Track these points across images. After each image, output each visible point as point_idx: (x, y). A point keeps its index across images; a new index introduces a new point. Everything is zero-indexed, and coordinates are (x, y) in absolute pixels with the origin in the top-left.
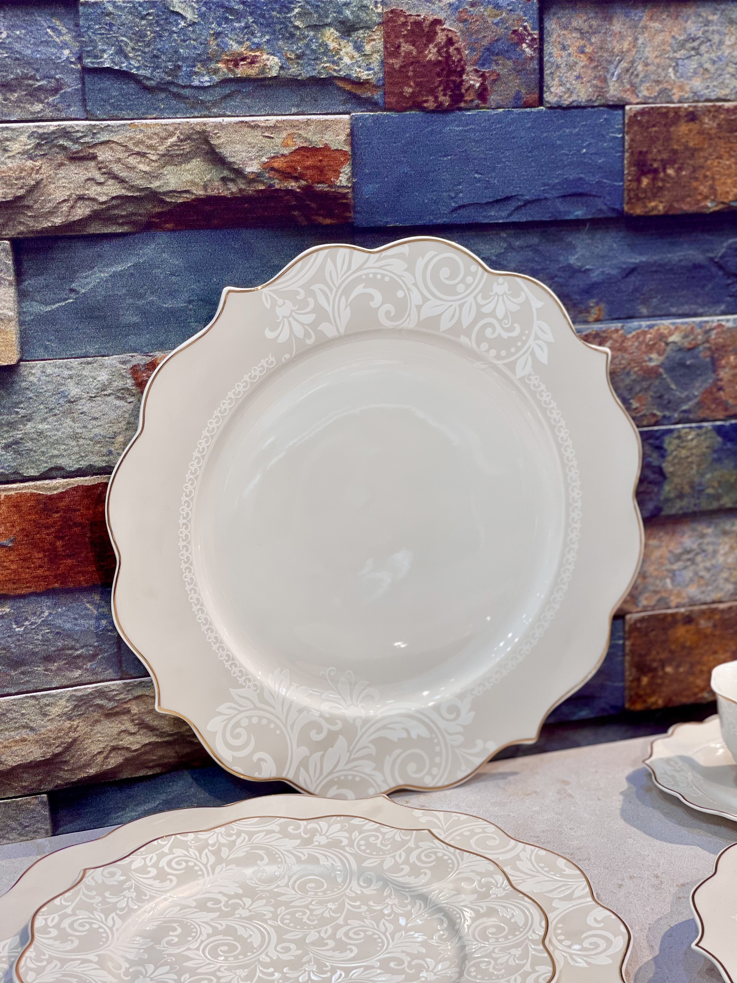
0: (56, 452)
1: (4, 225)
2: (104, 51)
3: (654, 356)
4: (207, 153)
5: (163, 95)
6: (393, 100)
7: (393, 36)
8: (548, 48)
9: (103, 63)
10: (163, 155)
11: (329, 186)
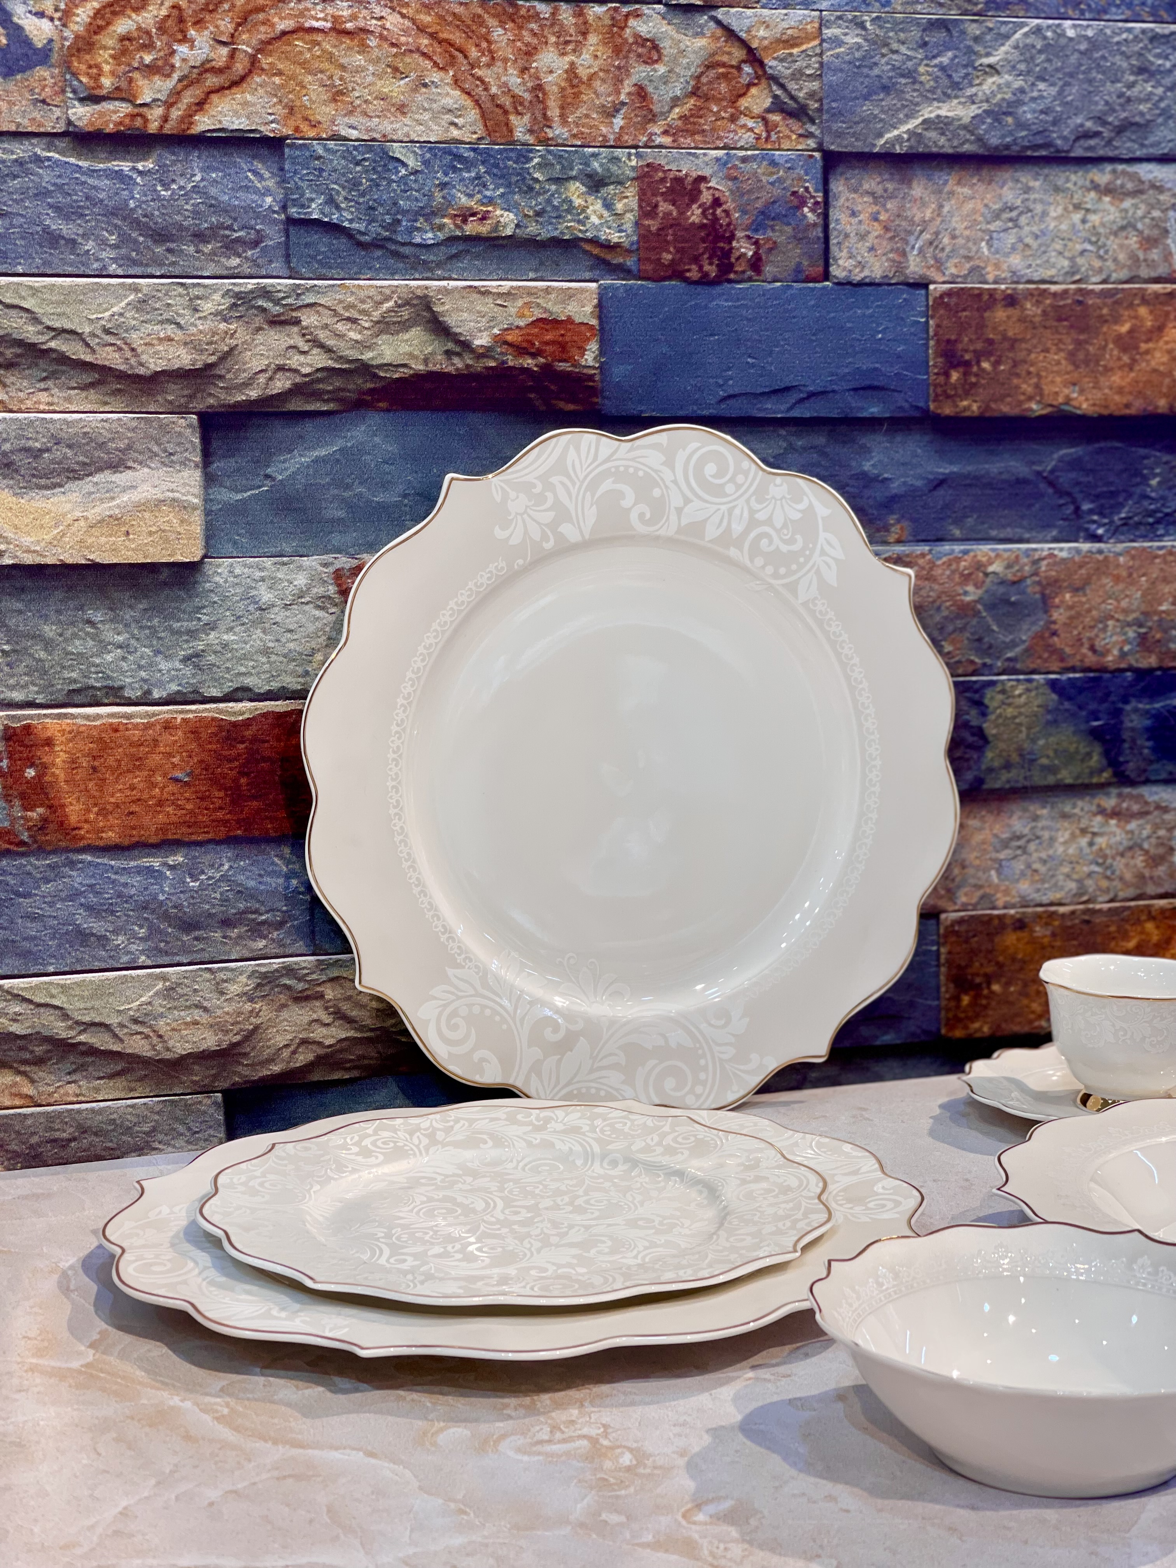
0: (243, 669)
1: (191, 397)
2: (312, 200)
3: (970, 588)
4: (428, 322)
5: (379, 253)
6: (649, 267)
7: (649, 193)
8: (834, 214)
9: (310, 213)
10: (378, 322)
11: (573, 365)
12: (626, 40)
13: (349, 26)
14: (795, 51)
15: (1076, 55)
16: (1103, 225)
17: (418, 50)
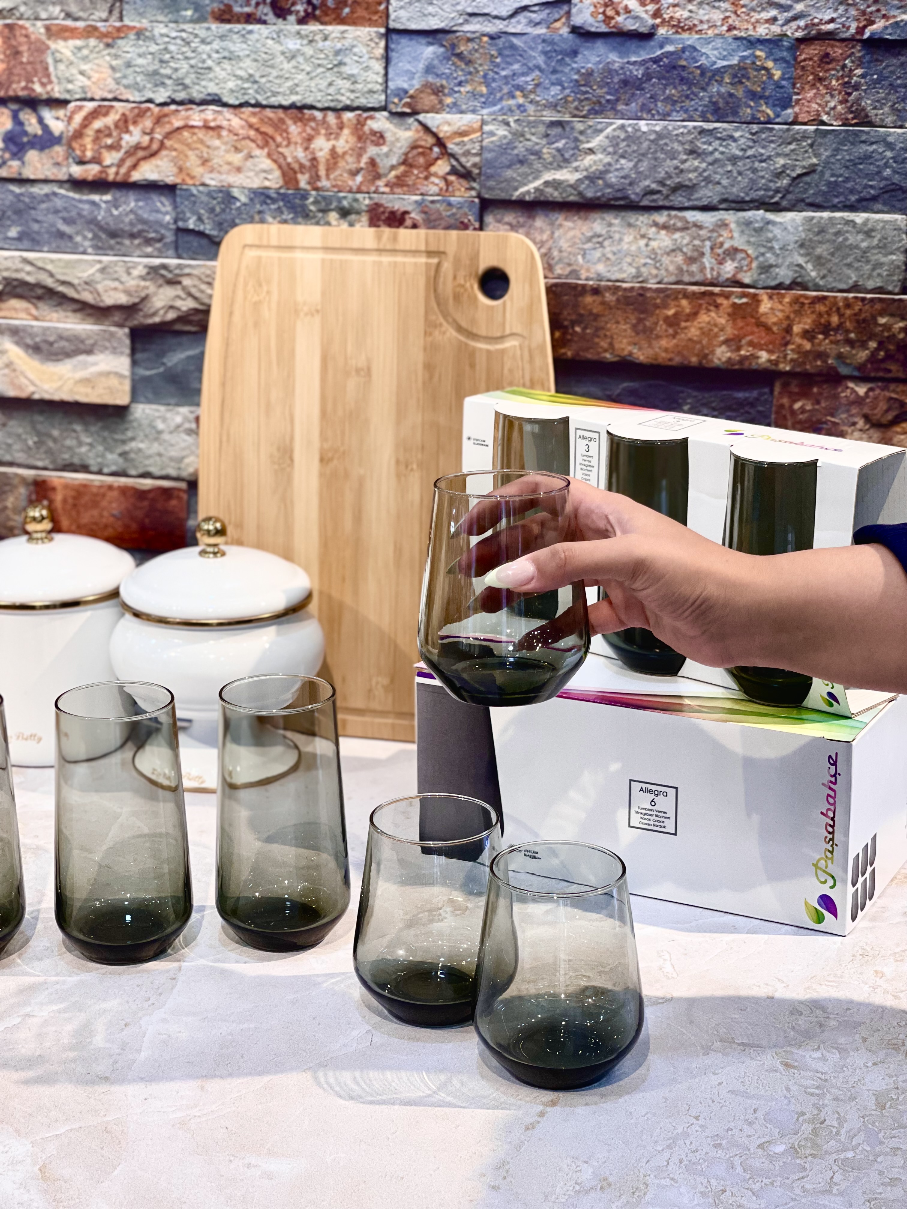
2: (190, 218)
7: (375, 220)
9: (189, 225)
12: (364, 133)
13: (212, 124)
14: (466, 139)
15: (647, 143)
16: (660, 248)
17: (248, 138)
